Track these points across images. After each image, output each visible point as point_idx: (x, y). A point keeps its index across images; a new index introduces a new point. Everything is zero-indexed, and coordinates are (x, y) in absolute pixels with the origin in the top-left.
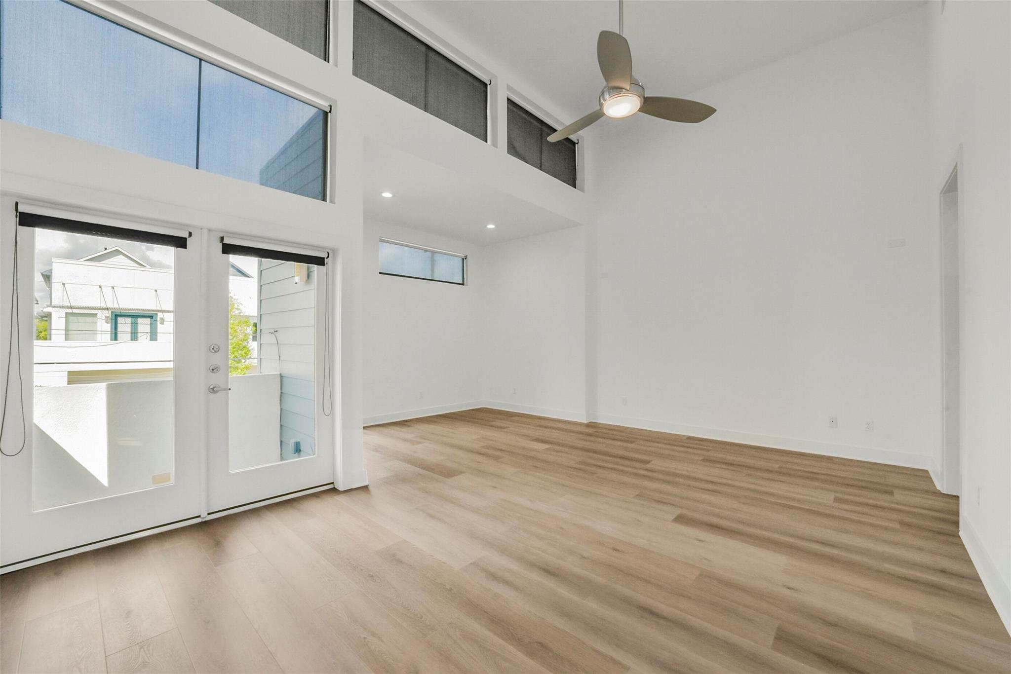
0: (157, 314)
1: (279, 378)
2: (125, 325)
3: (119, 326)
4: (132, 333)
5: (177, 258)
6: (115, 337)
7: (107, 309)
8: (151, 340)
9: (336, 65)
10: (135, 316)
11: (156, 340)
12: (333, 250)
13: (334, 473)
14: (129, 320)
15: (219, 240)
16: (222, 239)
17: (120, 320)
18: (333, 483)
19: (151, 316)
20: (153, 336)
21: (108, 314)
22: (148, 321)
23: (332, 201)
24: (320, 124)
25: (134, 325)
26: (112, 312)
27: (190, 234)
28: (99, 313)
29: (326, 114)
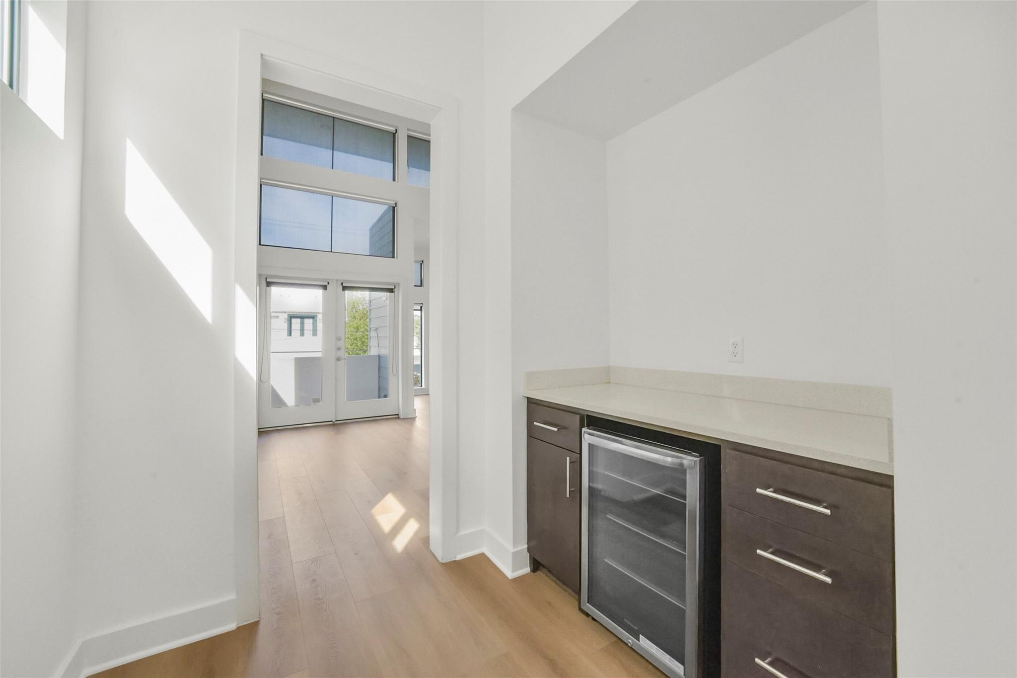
0: (317, 315)
1: (378, 358)
2: (296, 323)
3: (293, 325)
4: (301, 330)
5: (323, 294)
6: (290, 334)
7: (285, 312)
8: (313, 335)
9: (398, 181)
10: (302, 317)
11: (316, 335)
12: (398, 284)
13: (399, 408)
14: (299, 320)
15: (341, 284)
16: (342, 284)
17: (293, 320)
18: (398, 415)
19: (313, 317)
20: (315, 333)
21: (286, 316)
22: (311, 321)
23: (397, 258)
24: (391, 212)
25: (302, 324)
26: (288, 315)
27: (328, 283)
28: (280, 315)
29: (394, 208)
